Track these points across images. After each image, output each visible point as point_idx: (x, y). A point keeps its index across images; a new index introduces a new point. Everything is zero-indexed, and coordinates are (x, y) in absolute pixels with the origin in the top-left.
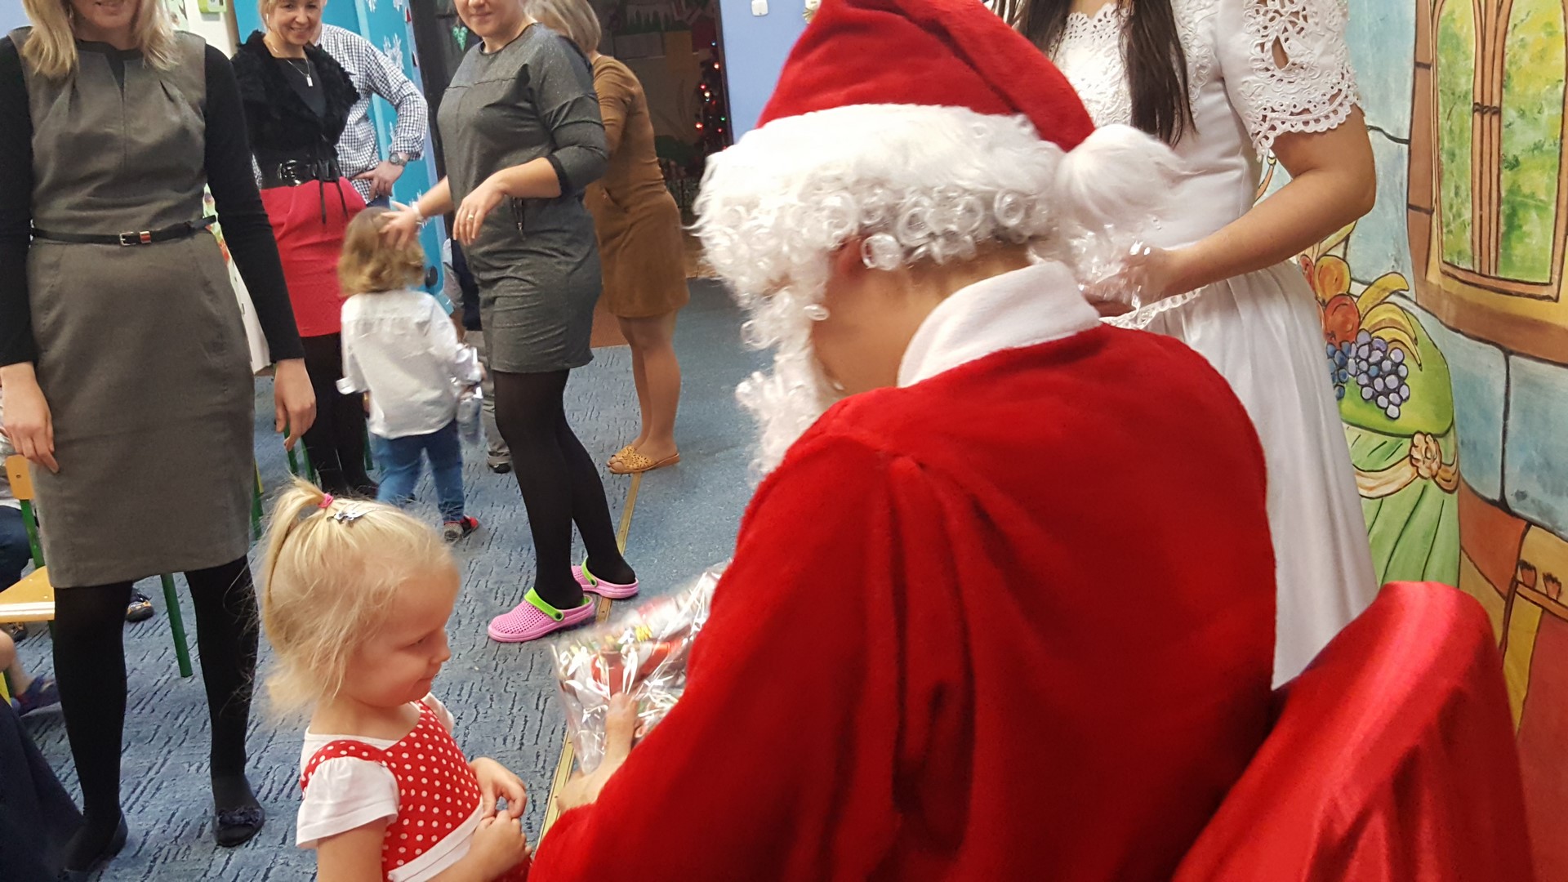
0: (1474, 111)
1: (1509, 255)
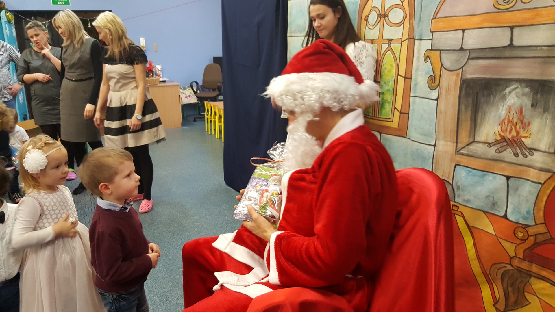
1: (381, 113)
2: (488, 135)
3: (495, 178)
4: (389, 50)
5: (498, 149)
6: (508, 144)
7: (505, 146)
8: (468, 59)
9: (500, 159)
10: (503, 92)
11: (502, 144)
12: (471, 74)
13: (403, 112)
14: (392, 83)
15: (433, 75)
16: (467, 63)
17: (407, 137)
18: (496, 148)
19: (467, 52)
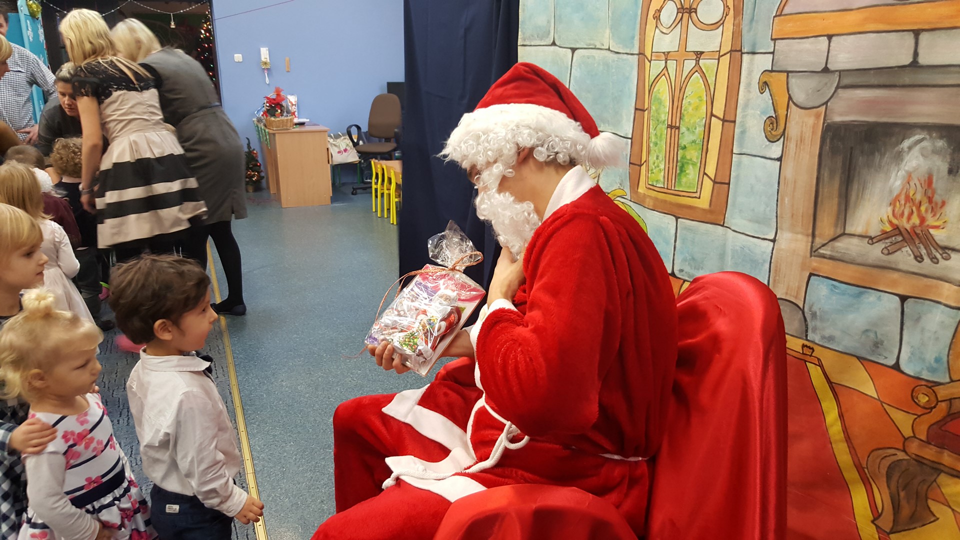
0: (668, 128)
1: (680, 182)
2: (868, 224)
3: (879, 298)
4: (697, 71)
5: (886, 248)
6: (904, 240)
7: (898, 242)
8: (837, 87)
9: (889, 265)
10: (896, 149)
11: (894, 238)
12: (841, 115)
13: (718, 180)
14: (700, 130)
15: (774, 116)
16: (835, 94)
17: (725, 225)
18: (883, 246)
19: (836, 75)
